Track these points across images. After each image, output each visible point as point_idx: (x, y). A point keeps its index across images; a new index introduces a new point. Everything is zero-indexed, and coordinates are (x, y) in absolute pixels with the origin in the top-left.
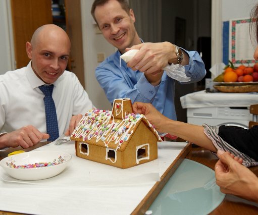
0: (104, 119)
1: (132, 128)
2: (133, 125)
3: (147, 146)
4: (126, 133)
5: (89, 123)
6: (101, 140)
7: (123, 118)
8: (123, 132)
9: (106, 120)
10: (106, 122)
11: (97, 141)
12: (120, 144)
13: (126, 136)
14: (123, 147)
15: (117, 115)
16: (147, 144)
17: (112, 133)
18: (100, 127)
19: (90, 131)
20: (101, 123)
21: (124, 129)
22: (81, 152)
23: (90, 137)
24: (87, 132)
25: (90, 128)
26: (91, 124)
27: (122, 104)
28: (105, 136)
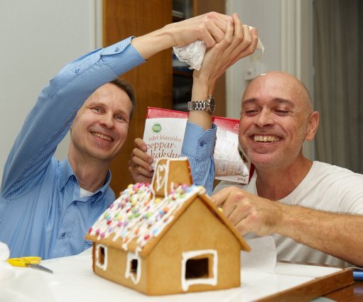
1: (173, 211)
2: (178, 206)
3: (212, 255)
4: (161, 221)
5: (118, 208)
6: (120, 237)
7: (166, 193)
8: (157, 221)
9: (143, 199)
10: (142, 203)
11: (115, 239)
12: (144, 243)
13: (159, 227)
14: (148, 247)
15: (158, 188)
16: (211, 251)
17: (140, 223)
18: (130, 213)
19: (113, 222)
20: (133, 206)
21: (161, 213)
22: (98, 264)
23: (110, 231)
24: (109, 223)
25: (116, 216)
26: (120, 208)
27: (167, 167)
28: (129, 229)
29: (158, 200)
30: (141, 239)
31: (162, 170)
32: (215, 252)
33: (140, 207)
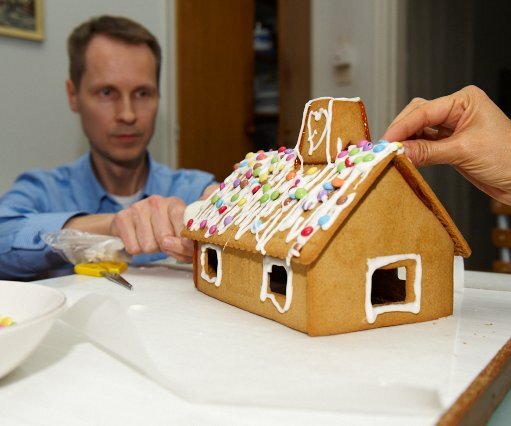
0: (276, 172)
1: (352, 185)
3: (414, 262)
4: (330, 204)
5: (235, 187)
6: (249, 231)
7: (328, 158)
8: (320, 202)
9: (280, 170)
10: (279, 177)
11: (238, 236)
12: (303, 241)
13: (329, 213)
14: (310, 249)
15: (311, 150)
16: (412, 256)
17: (285, 209)
19: (229, 209)
20: (262, 183)
21: (326, 189)
22: (204, 275)
23: (226, 224)
24: (222, 211)
25: (233, 199)
26: (239, 188)
27: (327, 113)
28: (264, 219)
29: (313, 169)
31: (318, 118)
32: (417, 258)
33: (276, 183)
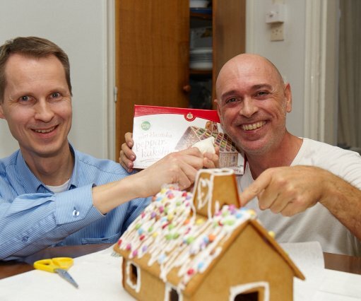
0: (178, 213)
1: (220, 241)
2: (226, 235)
3: (263, 288)
4: (206, 252)
5: (152, 218)
6: (156, 262)
7: (210, 214)
8: (200, 250)
9: (181, 214)
10: (180, 219)
11: (151, 263)
12: (187, 278)
13: (204, 261)
14: (192, 285)
15: (200, 206)
16: (262, 284)
17: (180, 249)
18: (166, 231)
19: (146, 237)
20: (170, 222)
21: (205, 241)
22: (129, 282)
23: (144, 250)
24: (142, 238)
25: (150, 230)
26: (154, 220)
27: (211, 184)
28: (167, 254)
29: (201, 220)
30: (183, 271)
31: (204, 185)
32: (266, 285)
33: (178, 224)
